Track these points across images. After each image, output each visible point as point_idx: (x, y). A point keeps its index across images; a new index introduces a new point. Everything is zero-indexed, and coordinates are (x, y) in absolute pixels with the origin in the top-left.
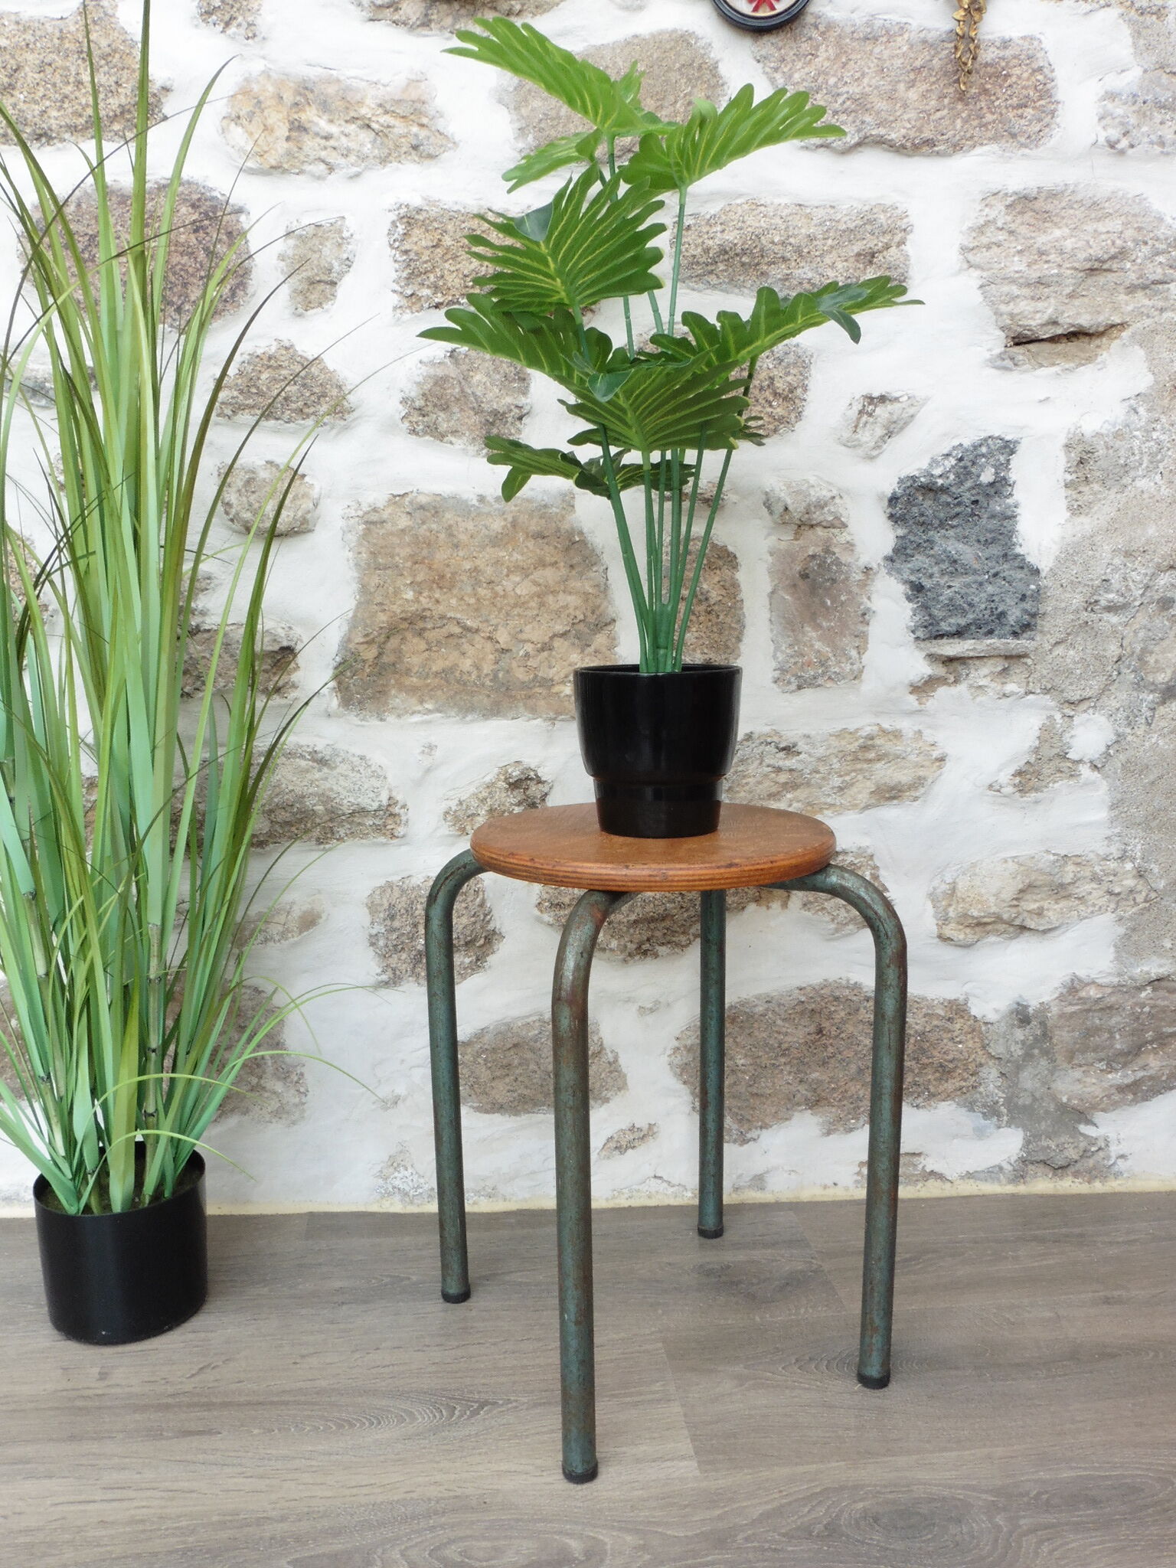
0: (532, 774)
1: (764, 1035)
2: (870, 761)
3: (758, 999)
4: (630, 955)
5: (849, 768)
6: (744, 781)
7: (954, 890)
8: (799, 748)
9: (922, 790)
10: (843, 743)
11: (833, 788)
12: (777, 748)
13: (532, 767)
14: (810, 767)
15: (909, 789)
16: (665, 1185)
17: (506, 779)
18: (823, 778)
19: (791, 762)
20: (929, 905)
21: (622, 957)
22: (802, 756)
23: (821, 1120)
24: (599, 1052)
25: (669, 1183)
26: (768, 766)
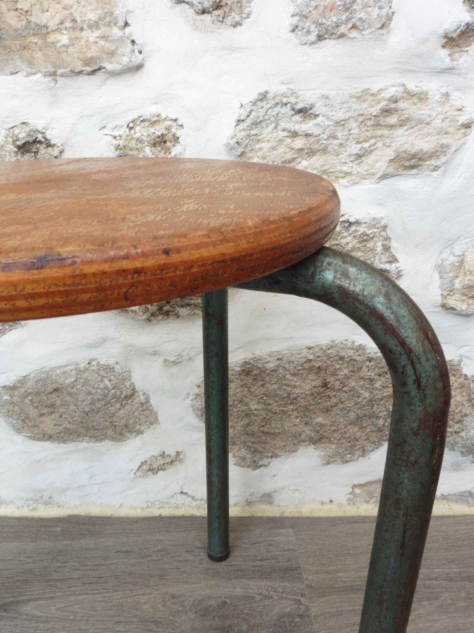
0: (40, 137)
1: (275, 387)
2: (391, 127)
3: (270, 356)
4: (153, 315)
5: (368, 134)
6: (258, 146)
7: (462, 262)
8: (316, 110)
9: (443, 159)
10: (365, 105)
11: (350, 155)
12: (293, 109)
13: (40, 128)
14: (327, 132)
15: (430, 157)
16: (190, 499)
17: (14, 141)
18: (341, 145)
19: (308, 126)
20: (436, 275)
21: (144, 317)
22: (319, 119)
23: (322, 454)
24: (132, 395)
25: (193, 498)
26: (284, 131)
